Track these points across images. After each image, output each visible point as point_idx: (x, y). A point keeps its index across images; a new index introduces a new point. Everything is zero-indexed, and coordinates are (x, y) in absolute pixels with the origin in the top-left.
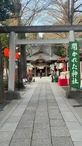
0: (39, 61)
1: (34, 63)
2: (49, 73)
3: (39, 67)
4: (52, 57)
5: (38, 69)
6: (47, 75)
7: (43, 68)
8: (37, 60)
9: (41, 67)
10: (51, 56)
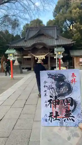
0: (37, 47)
1: (29, 50)
2: (54, 66)
3: (38, 56)
4: (58, 41)
5: (36, 59)
6: (50, 69)
7: (44, 58)
8: (34, 45)
9: (40, 56)
10: (56, 39)
